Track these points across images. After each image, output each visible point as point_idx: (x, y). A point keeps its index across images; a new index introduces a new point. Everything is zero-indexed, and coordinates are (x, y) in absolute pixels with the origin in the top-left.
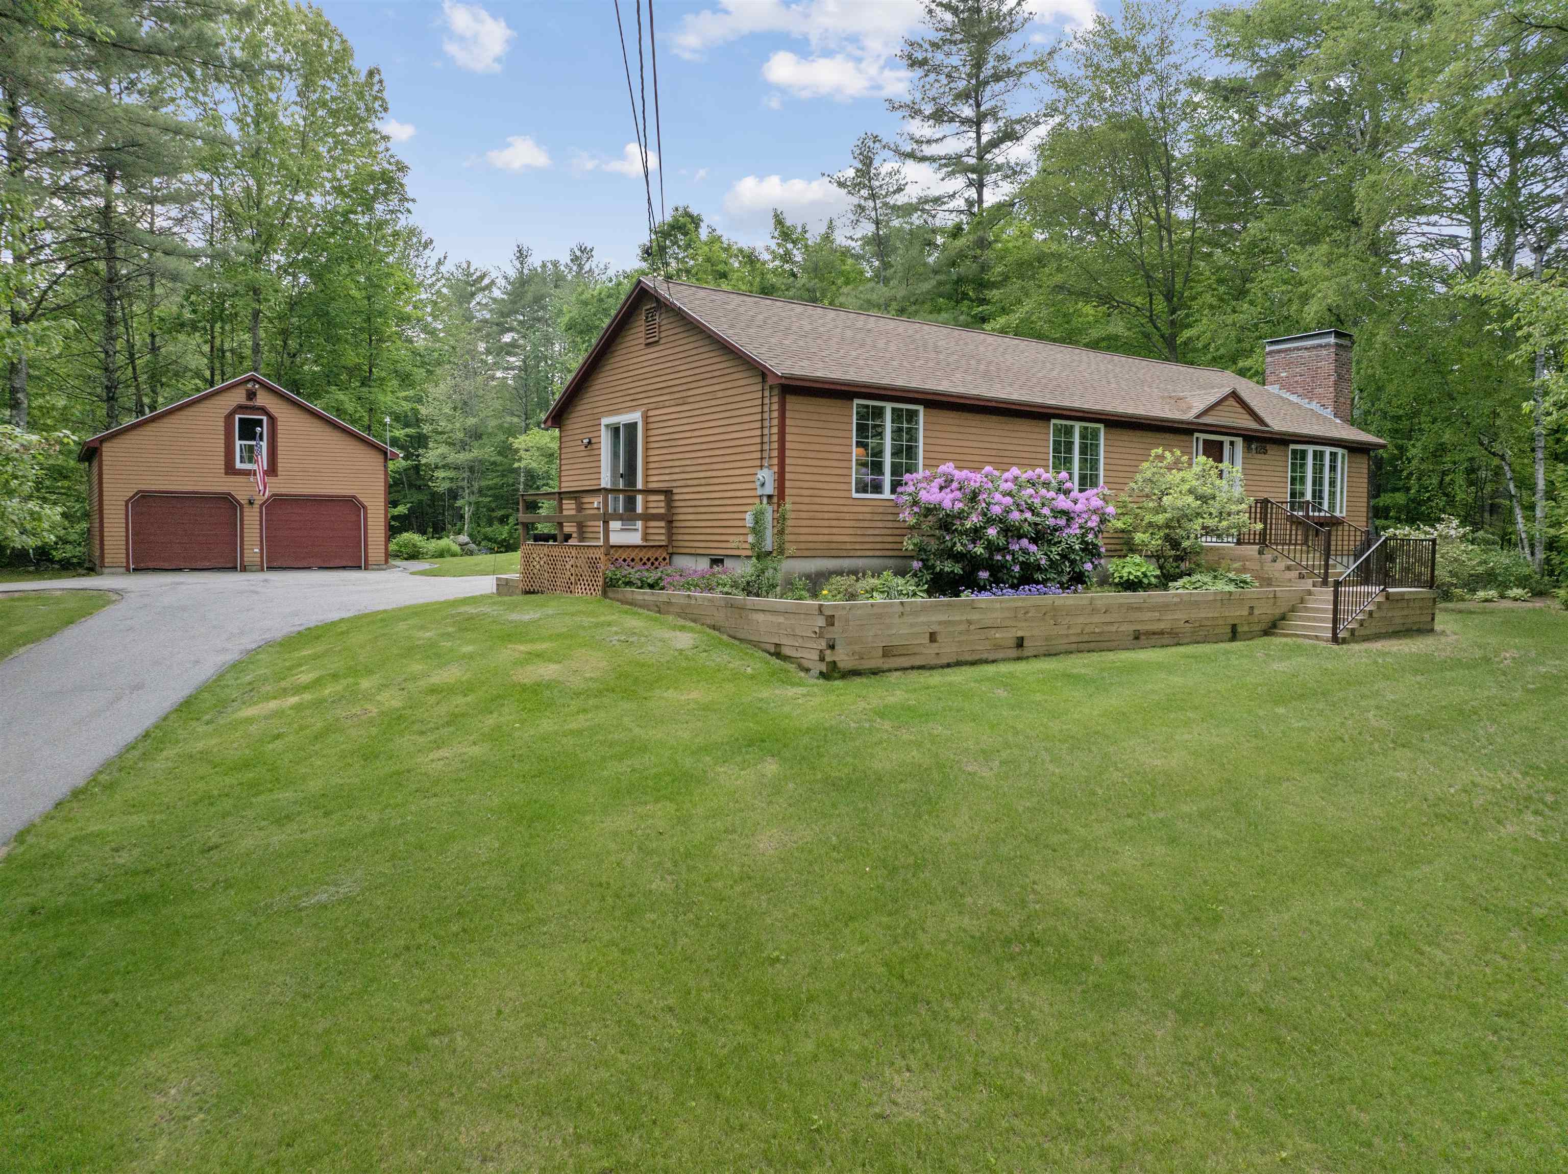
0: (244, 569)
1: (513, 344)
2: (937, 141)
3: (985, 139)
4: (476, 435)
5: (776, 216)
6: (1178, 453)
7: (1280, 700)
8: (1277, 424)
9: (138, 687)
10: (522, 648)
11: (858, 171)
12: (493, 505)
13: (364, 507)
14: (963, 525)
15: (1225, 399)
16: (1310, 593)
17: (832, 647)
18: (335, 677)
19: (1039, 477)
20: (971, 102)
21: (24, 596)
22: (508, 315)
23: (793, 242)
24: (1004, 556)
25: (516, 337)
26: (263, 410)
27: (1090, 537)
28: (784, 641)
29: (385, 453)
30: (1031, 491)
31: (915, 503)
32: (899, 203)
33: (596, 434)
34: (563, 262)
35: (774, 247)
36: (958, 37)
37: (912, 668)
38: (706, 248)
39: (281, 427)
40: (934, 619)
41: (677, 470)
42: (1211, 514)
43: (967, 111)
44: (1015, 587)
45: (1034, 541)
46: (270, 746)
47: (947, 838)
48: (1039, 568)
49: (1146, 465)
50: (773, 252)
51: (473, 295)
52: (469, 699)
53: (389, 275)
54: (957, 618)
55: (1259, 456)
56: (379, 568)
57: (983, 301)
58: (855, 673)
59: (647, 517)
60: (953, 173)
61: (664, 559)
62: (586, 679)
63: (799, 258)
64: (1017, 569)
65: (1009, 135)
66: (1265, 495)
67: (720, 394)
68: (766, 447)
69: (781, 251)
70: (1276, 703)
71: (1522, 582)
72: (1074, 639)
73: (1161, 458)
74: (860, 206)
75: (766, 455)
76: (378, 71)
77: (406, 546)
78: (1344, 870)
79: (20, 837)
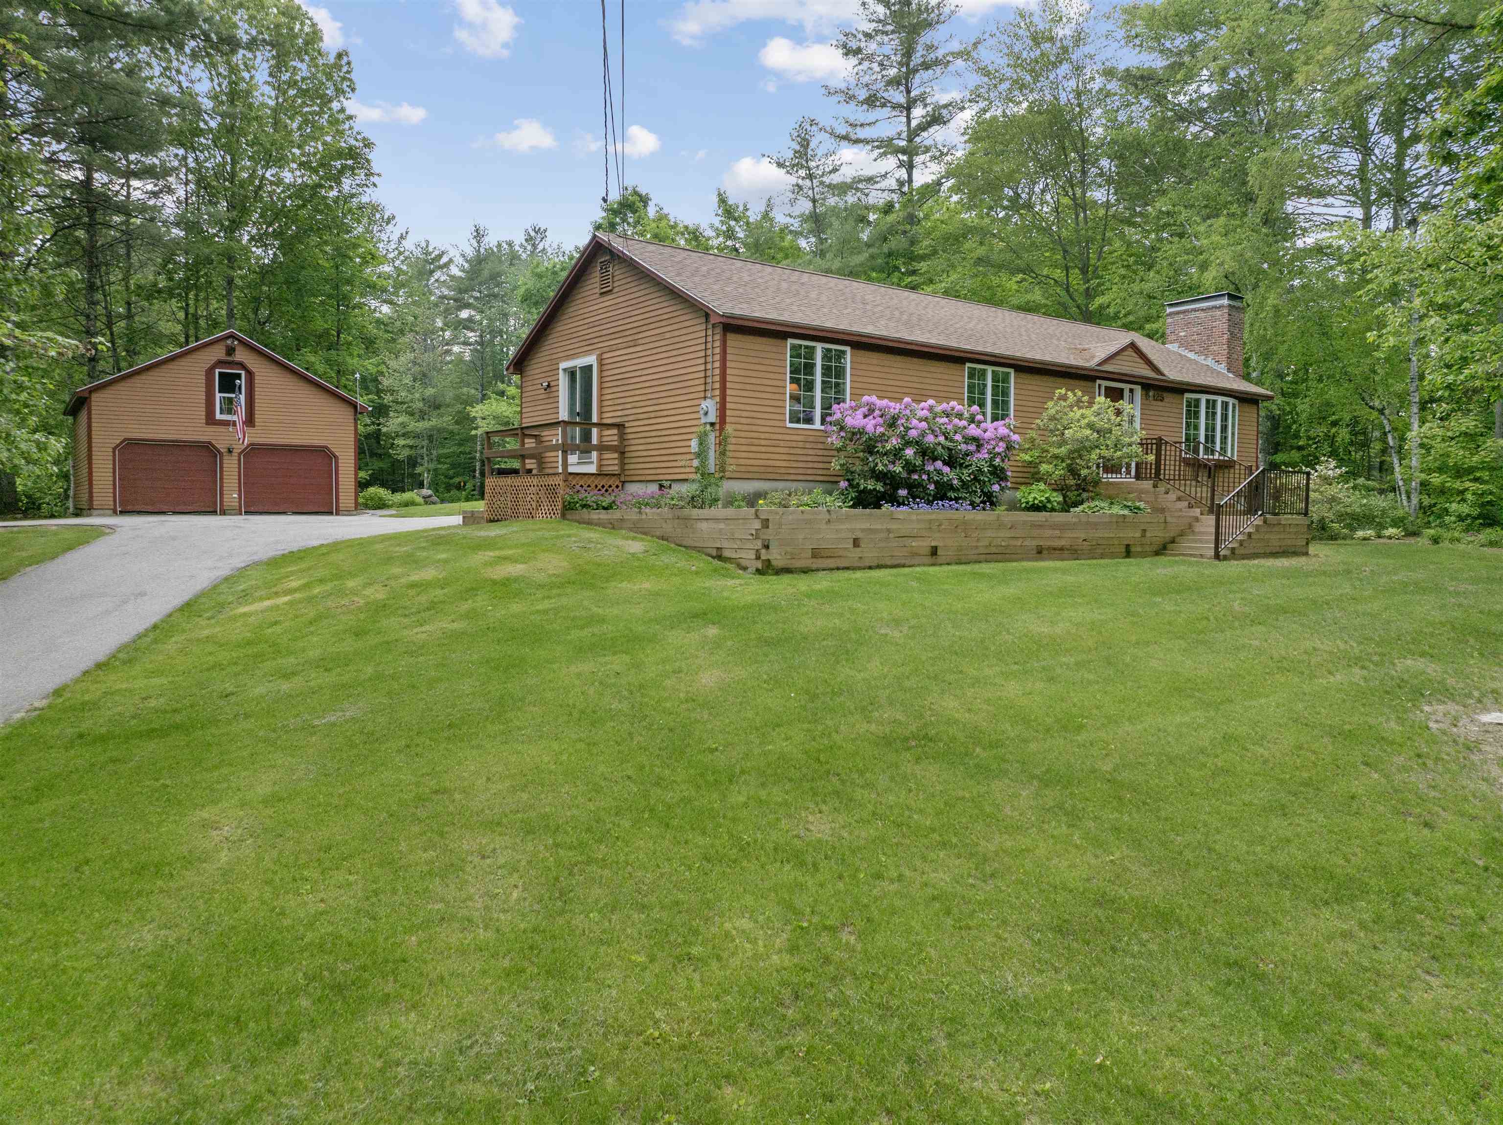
0: (223, 513)
1: (470, 319)
2: (869, 124)
3: (914, 123)
4: (435, 405)
5: (720, 195)
6: (1080, 393)
7: (1159, 593)
8: (1173, 374)
9: (143, 594)
10: (491, 554)
11: (796, 152)
12: (451, 472)
13: (336, 457)
14: (883, 447)
15: (1123, 350)
16: (1197, 519)
17: (767, 547)
18: (321, 581)
19: (953, 409)
20: (902, 88)
21: (23, 530)
22: (466, 291)
23: (735, 220)
24: (920, 476)
25: (473, 313)
26: (242, 366)
27: (997, 461)
28: (725, 544)
29: (355, 407)
30: (945, 420)
31: (842, 428)
32: (834, 182)
33: (554, 378)
34: (517, 242)
35: (717, 224)
36: (890, 28)
37: (838, 569)
38: (654, 225)
39: (258, 380)
40: (858, 526)
41: (629, 406)
42: (1107, 446)
43: (899, 97)
44: (930, 503)
45: (945, 463)
46: (270, 630)
47: (860, 676)
48: (952, 488)
49: (1050, 404)
50: (717, 229)
51: (432, 272)
52: (446, 591)
53: (356, 246)
54: (879, 527)
55: (1155, 403)
56: (348, 513)
57: (914, 272)
58: (787, 571)
59: (602, 448)
60: (885, 154)
61: (617, 487)
62: (550, 576)
63: (741, 235)
64: (932, 487)
65: (936, 119)
66: (1160, 433)
67: (668, 335)
68: (709, 380)
69: (724, 228)
70: (1154, 594)
71: (1397, 522)
72: (982, 551)
73: (1064, 398)
74: (798, 185)
75: (709, 387)
76: (347, 54)
77: (372, 499)
78: (1193, 701)
79: (57, 693)
